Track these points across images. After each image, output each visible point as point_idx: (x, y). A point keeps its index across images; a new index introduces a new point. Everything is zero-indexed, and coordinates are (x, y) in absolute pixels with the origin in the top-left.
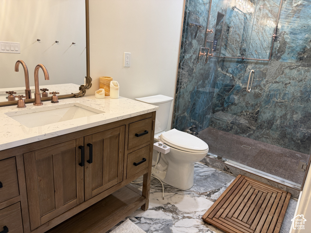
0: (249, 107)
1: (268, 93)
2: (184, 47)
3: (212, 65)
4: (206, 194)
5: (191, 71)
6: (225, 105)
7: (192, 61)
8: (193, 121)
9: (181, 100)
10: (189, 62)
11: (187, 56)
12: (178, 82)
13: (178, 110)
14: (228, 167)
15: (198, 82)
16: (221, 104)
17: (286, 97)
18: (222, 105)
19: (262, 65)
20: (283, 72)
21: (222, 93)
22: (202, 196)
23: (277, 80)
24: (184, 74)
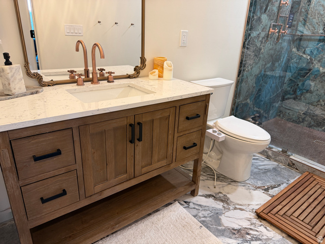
2: (250, 23)
3: (285, 44)
4: (264, 188)
5: (258, 51)
6: (298, 93)
7: (260, 39)
8: (257, 109)
9: (243, 84)
10: (256, 41)
11: (254, 34)
12: (242, 64)
13: (239, 96)
14: (294, 162)
15: (266, 64)
16: (293, 91)
18: (295, 92)
21: (295, 78)
22: (259, 189)
24: (250, 55)
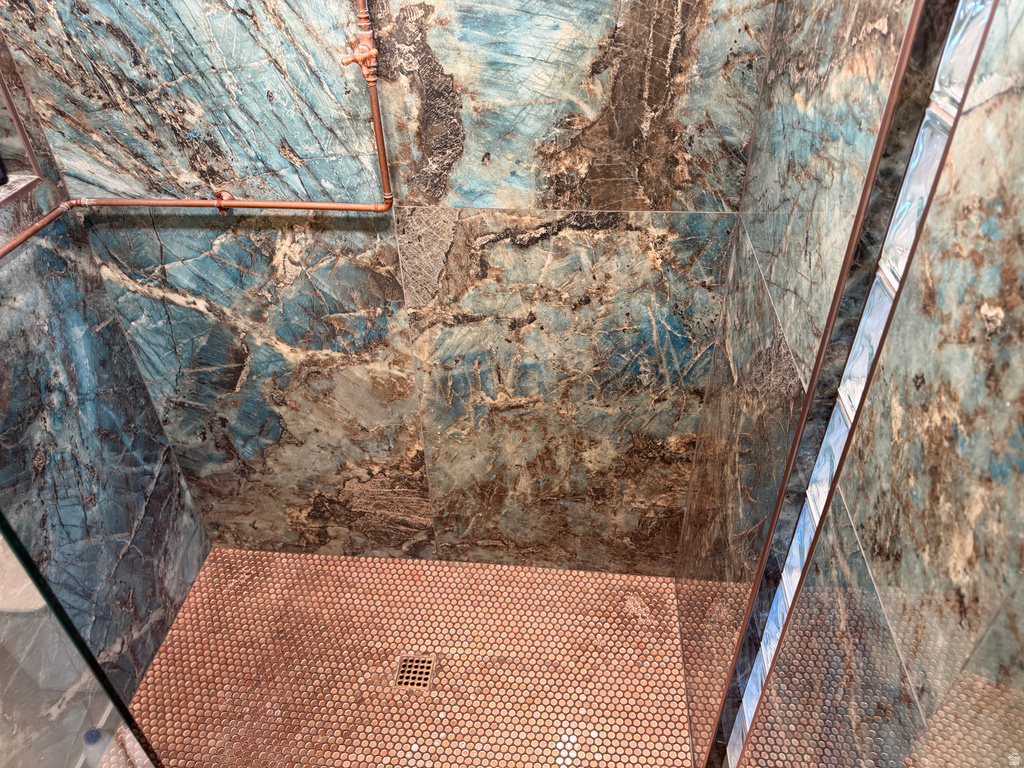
0: (372, 446)
1: (438, 373)
6: (246, 451)
16: (217, 446)
17: (530, 384)
18: (230, 452)
19: (360, 235)
20: (484, 264)
21: (195, 396)
23: (467, 306)
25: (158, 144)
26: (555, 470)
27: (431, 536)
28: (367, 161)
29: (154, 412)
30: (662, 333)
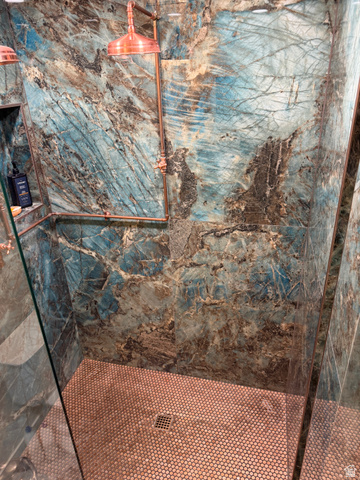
1: (182, 287)
17: (220, 294)
19: (156, 230)
20: (203, 243)
21: (86, 291)
23: (195, 260)
25: (86, 194)
26: (231, 335)
27: (175, 362)
28: (160, 203)
29: (69, 296)
30: (277, 276)
